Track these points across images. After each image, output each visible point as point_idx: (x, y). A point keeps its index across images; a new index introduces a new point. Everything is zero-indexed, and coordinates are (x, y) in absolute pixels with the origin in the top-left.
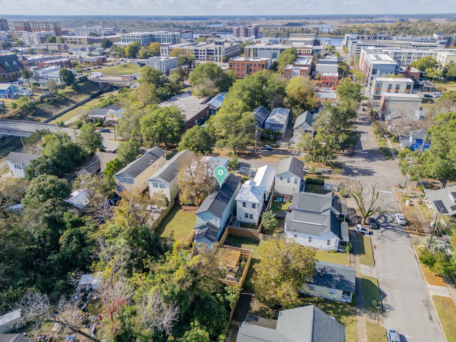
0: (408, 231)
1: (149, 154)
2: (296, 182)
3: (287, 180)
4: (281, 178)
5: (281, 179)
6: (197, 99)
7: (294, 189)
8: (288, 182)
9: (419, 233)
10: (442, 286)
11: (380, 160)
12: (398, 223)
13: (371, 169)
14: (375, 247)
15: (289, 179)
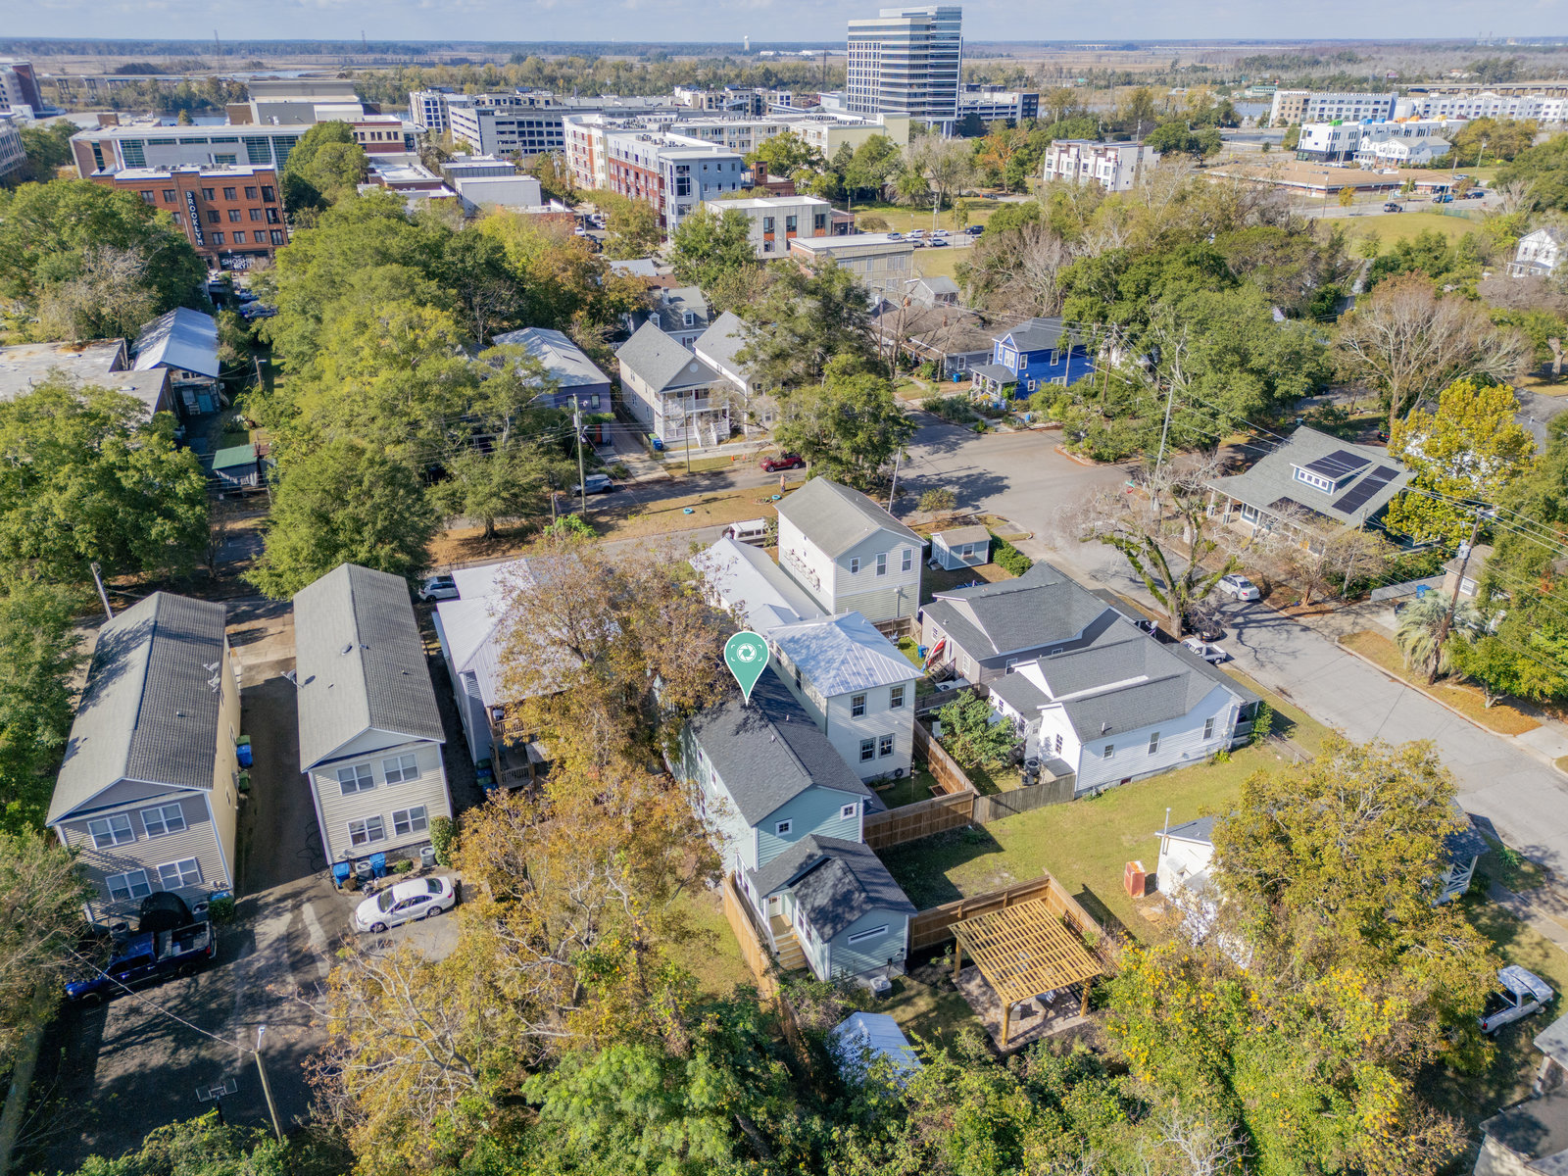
0: (1284, 613)
1: (160, 640)
2: (907, 566)
3: (875, 564)
4: (855, 562)
5: (855, 570)
6: (73, 354)
7: (900, 593)
8: (881, 570)
9: (1312, 609)
10: (1533, 728)
11: (967, 439)
12: (1238, 601)
13: (980, 470)
14: (1283, 692)
15: (882, 558)
